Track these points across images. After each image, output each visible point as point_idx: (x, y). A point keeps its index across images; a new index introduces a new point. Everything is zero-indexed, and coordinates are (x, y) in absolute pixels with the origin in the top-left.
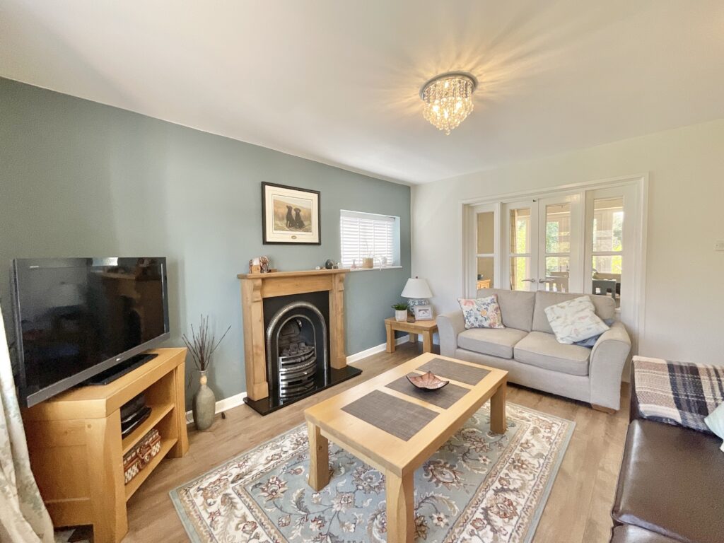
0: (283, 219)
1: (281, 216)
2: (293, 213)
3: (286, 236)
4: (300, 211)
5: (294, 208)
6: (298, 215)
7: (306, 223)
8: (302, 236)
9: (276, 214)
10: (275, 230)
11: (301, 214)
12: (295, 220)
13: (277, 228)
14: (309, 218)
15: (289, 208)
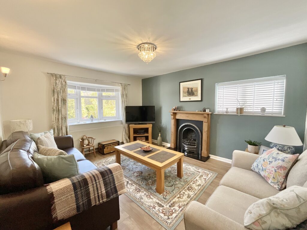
0: (186, 93)
1: (185, 92)
2: (190, 90)
3: (187, 99)
4: (193, 89)
5: (190, 88)
6: (192, 90)
7: (195, 93)
8: (193, 98)
9: (184, 92)
10: (183, 97)
11: (193, 90)
12: (191, 92)
13: (184, 96)
14: (197, 91)
15: (188, 89)
